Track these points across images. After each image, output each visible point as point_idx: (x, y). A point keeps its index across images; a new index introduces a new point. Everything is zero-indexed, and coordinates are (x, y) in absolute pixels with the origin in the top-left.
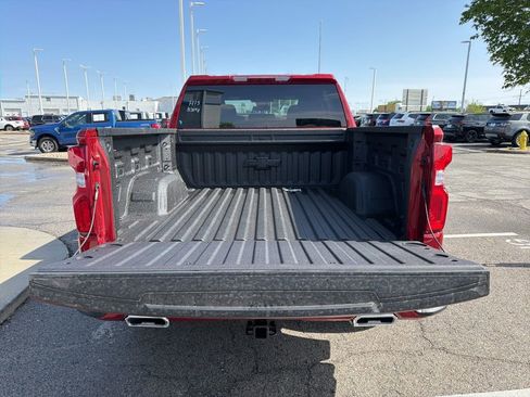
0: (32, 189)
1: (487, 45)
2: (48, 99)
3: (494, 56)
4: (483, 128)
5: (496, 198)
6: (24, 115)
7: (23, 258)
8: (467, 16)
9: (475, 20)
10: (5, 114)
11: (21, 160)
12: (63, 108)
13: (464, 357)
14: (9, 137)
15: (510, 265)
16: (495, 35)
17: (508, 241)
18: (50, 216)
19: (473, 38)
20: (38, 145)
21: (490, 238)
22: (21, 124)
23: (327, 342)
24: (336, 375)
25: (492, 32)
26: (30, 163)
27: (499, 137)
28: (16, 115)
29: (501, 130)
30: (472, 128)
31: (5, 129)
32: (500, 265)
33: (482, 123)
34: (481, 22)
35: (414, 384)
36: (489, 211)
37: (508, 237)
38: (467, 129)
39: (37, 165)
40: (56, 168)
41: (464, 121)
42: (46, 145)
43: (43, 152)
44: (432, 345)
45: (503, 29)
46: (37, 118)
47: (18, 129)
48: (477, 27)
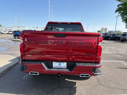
0: (12, 47)
1: (121, 18)
2: (18, 27)
3: (123, 20)
4: (120, 37)
5: (121, 53)
6: (12, 31)
7: (8, 61)
8: (116, 11)
9: (119, 12)
10: (8, 30)
11: (11, 40)
12: (21, 29)
13: (107, 87)
14: (8, 35)
15: (122, 68)
16: (123, 16)
17: (122, 63)
18: (16, 53)
19: (118, 16)
20: (15, 37)
21: (118, 62)
22: (11, 32)
23: (76, 82)
24: (77, 89)
25: (123, 15)
26: (13, 41)
27: (124, 40)
28: (10, 30)
29: (124, 38)
30: (117, 37)
31: (8, 34)
32: (119, 68)
33: (120, 36)
34: (120, 12)
35: (94, 92)
36: (118, 56)
37: (122, 62)
38: (116, 37)
39: (14, 42)
40: (18, 43)
41: (115, 36)
42: (17, 37)
43: (16, 39)
44: (100, 84)
45: (125, 14)
46: (15, 31)
47: (10, 34)
48: (119, 14)
